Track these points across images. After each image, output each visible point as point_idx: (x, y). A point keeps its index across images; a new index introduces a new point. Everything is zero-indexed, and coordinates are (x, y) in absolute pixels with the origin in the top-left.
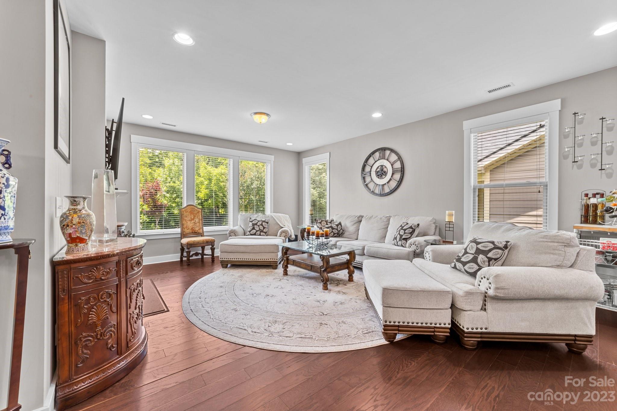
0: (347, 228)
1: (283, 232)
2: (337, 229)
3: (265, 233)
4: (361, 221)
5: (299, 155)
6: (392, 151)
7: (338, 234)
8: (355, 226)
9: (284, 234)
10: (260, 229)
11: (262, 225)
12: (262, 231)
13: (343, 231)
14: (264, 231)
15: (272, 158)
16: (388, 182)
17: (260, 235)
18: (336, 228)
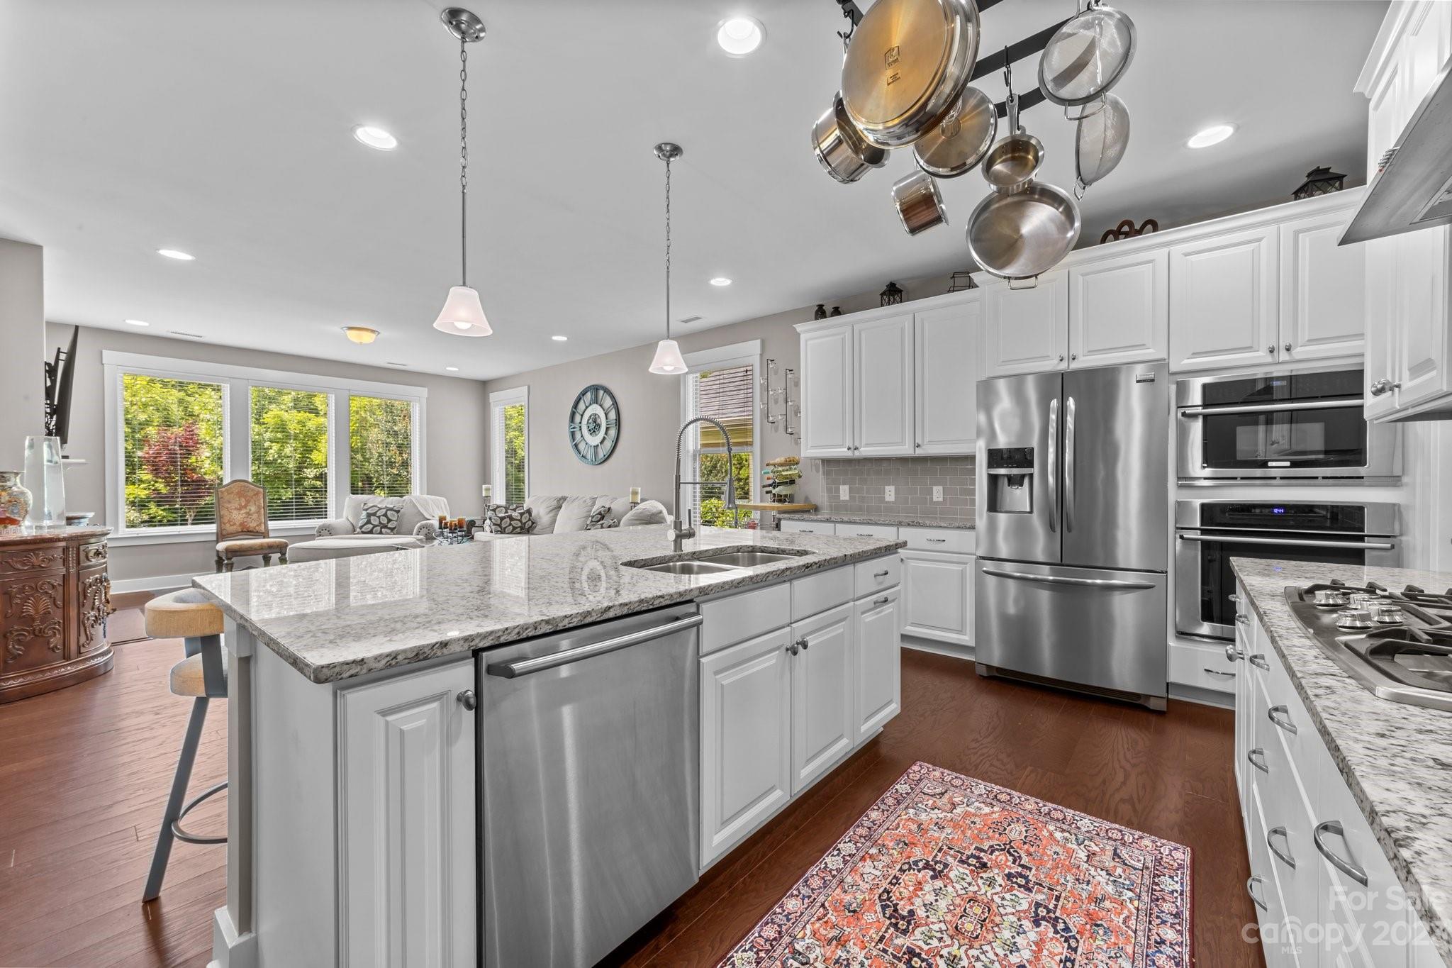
0: (540, 518)
1: (423, 527)
2: (520, 521)
3: (392, 529)
4: (560, 507)
5: (484, 387)
6: (607, 391)
7: (522, 528)
8: (551, 514)
9: (424, 531)
10: (380, 523)
11: (385, 515)
12: (385, 527)
13: (533, 523)
14: (390, 525)
15: (423, 392)
16: (601, 443)
17: (381, 533)
18: (519, 518)
